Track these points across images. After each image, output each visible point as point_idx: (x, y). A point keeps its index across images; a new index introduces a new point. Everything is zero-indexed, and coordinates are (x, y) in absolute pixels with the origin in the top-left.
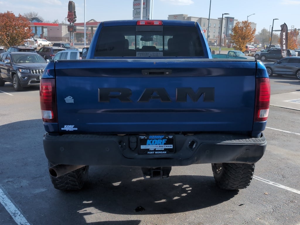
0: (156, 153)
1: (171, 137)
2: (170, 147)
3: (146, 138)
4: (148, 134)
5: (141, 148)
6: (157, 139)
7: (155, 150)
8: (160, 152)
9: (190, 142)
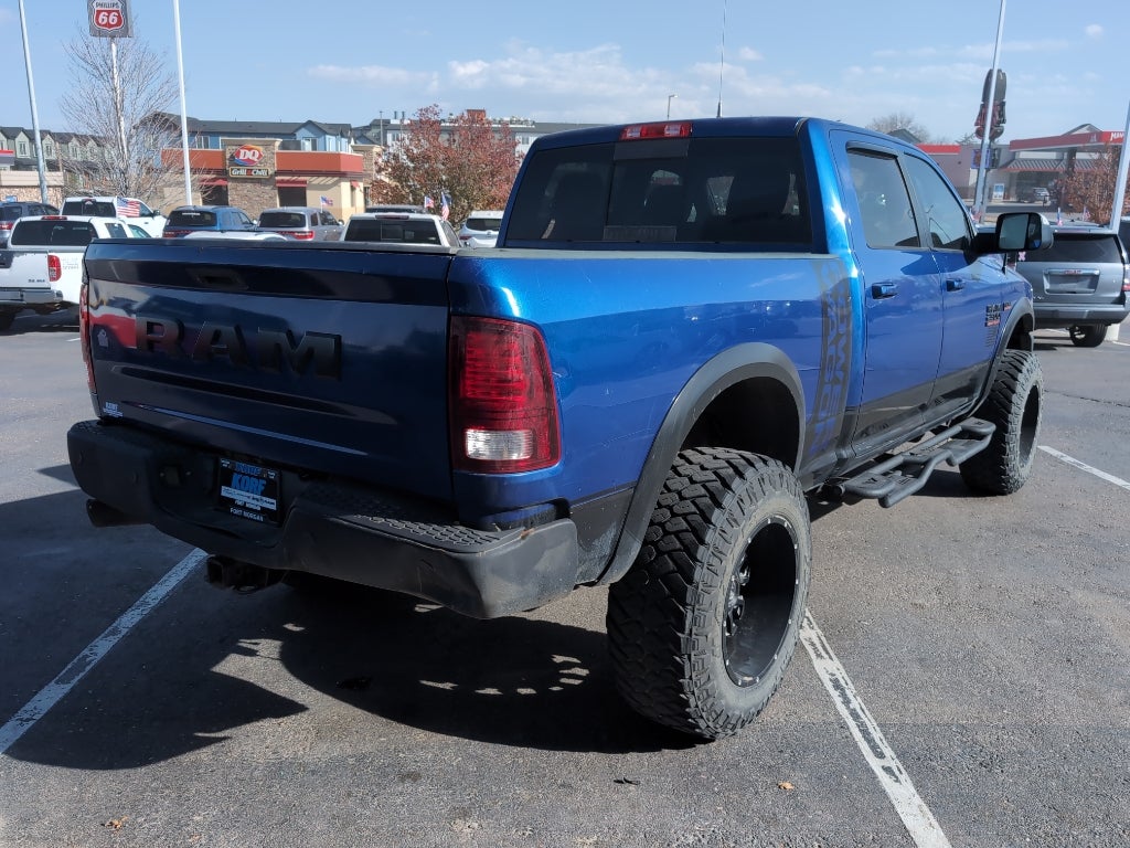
0: (246, 514)
1: (272, 475)
2: (271, 504)
3: (232, 467)
4: (234, 455)
5: (222, 494)
6: (251, 476)
7: (244, 507)
8: (251, 516)
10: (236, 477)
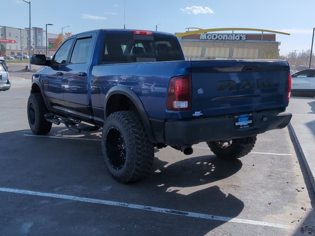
0: (244, 127)
1: (251, 115)
2: (250, 122)
3: (238, 117)
4: (239, 114)
5: (236, 125)
6: (244, 117)
7: (243, 126)
8: (246, 127)
9: (261, 117)
10: (239, 119)
